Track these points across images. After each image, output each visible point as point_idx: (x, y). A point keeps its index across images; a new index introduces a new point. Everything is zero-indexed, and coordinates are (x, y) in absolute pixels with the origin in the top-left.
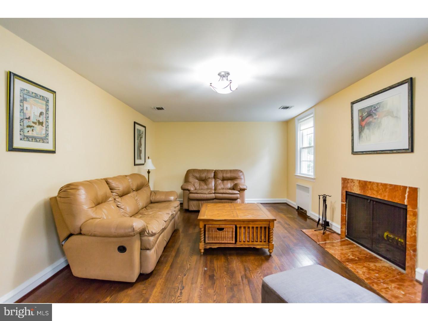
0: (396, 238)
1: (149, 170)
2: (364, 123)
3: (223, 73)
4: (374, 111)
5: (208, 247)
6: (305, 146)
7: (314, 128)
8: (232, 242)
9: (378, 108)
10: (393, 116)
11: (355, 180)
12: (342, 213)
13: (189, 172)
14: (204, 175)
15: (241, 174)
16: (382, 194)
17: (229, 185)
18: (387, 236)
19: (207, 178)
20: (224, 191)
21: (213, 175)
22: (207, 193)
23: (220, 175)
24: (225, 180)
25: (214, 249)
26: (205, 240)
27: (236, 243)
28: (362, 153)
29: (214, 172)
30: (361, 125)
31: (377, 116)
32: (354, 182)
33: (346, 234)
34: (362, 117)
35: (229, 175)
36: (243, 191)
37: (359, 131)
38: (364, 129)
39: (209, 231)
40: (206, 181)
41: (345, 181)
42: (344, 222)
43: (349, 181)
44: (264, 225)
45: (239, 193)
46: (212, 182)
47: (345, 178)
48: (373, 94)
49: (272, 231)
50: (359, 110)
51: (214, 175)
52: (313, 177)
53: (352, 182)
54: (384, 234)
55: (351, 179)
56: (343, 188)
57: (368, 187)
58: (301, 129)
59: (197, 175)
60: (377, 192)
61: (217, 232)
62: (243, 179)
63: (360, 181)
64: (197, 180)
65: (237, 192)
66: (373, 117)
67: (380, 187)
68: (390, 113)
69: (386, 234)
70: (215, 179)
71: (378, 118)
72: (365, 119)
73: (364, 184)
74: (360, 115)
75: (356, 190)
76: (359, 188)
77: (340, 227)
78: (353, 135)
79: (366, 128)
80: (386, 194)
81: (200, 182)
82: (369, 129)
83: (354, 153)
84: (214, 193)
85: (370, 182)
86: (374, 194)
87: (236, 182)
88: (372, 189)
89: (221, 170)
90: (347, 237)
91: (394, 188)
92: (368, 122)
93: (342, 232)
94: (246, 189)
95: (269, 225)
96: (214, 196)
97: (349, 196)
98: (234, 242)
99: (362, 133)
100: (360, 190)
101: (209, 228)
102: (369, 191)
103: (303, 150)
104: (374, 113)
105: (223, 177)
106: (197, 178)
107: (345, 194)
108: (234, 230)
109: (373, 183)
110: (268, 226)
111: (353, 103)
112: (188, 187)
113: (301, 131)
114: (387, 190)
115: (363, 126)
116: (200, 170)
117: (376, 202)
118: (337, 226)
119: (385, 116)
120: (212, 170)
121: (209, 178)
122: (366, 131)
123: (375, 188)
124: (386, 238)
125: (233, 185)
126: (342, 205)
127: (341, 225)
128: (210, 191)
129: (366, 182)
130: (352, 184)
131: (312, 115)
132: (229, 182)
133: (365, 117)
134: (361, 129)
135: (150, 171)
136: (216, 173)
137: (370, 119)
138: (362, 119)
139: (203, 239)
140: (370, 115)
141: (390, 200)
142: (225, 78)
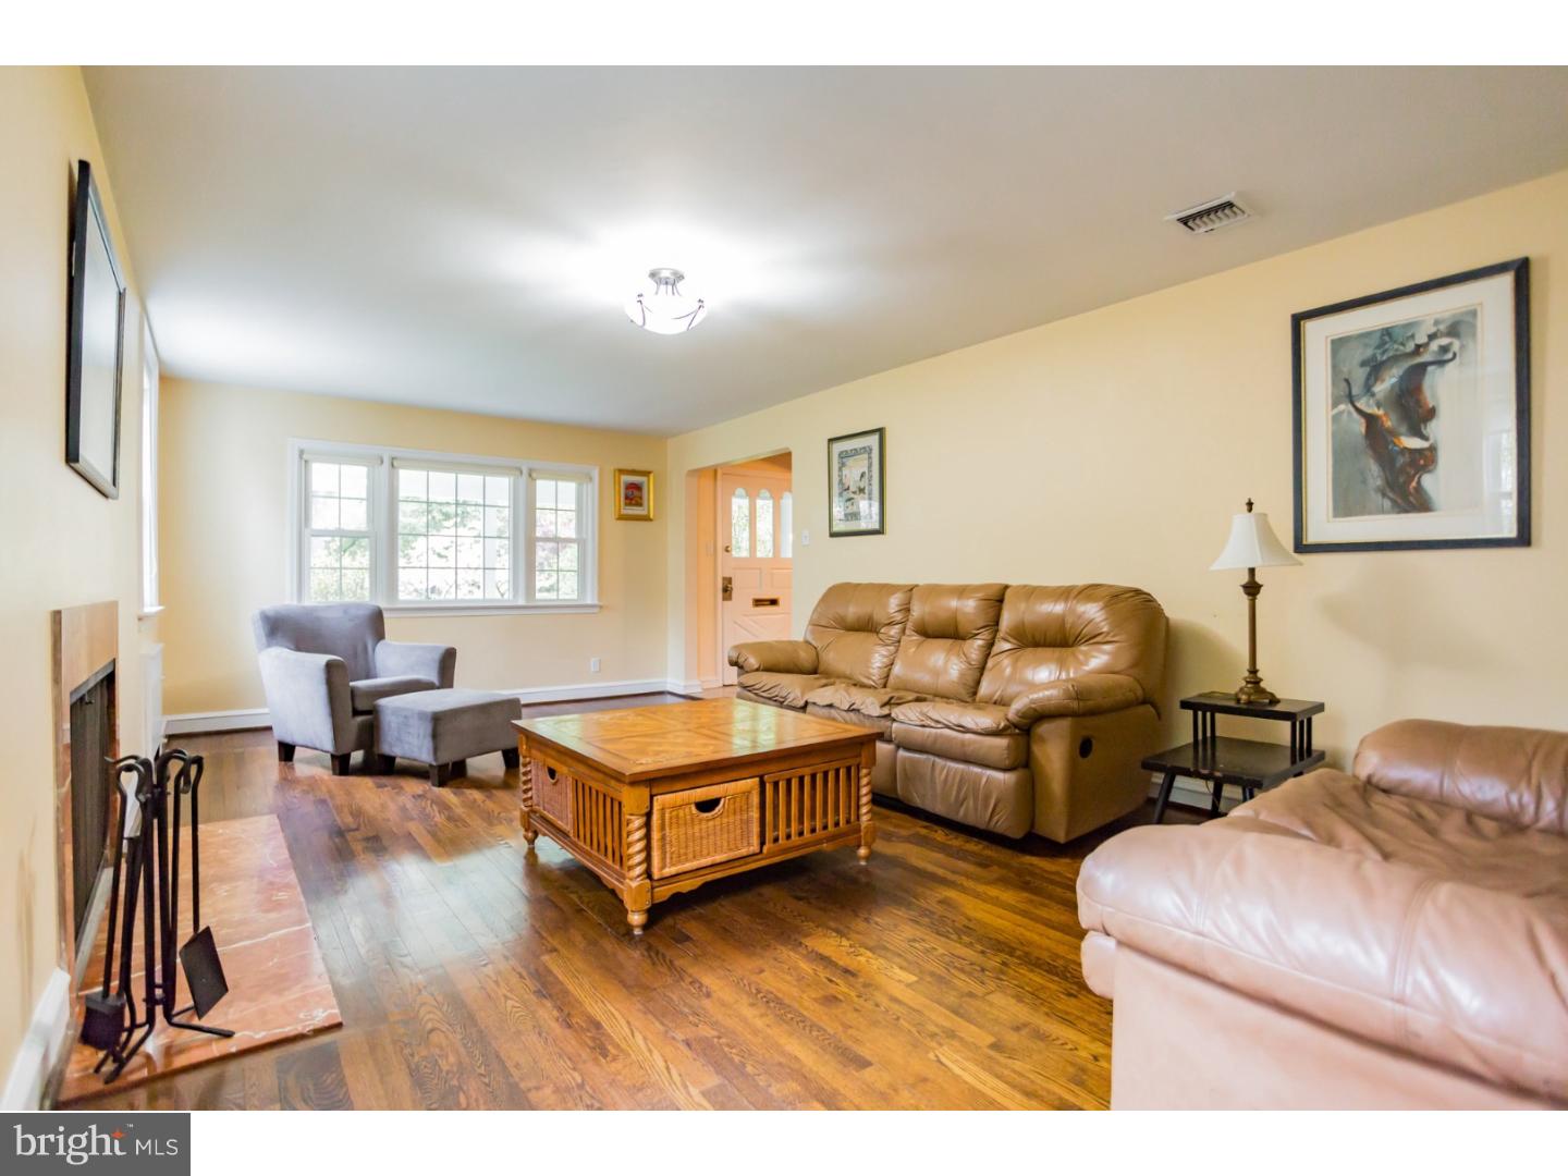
3: (665, 274)
142: (670, 287)
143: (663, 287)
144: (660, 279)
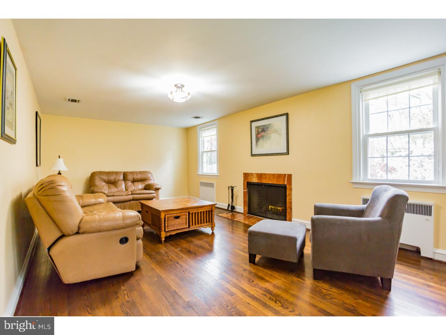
0: (276, 208)
1: (59, 171)
2: (259, 136)
3: (179, 85)
4: (266, 129)
5: (168, 234)
6: (205, 150)
7: (217, 136)
8: (186, 227)
9: (268, 127)
10: (278, 133)
11: (254, 173)
12: (244, 198)
13: (93, 175)
14: (112, 178)
15: (150, 175)
16: (272, 180)
17: (140, 186)
18: (271, 208)
19: (116, 181)
20: (139, 192)
21: (122, 177)
22: (124, 195)
23: (130, 177)
24: (135, 182)
25: (174, 235)
26: (165, 230)
27: (189, 227)
28: (259, 155)
29: (123, 173)
30: (258, 137)
31: (268, 132)
32: (253, 175)
33: (248, 212)
34: (258, 132)
35: (139, 177)
36: (158, 190)
37: (256, 141)
38: (259, 140)
39: (168, 221)
40: (117, 184)
41: (246, 175)
42: (246, 204)
43: (249, 175)
44: (208, 209)
45: (155, 192)
46: (122, 184)
47: (246, 173)
48: (266, 118)
49: (214, 213)
50: (256, 127)
51: (124, 177)
52: (216, 175)
53: (251, 175)
54: (269, 207)
55: (251, 173)
56: (244, 180)
57: (263, 177)
58: (203, 136)
59: (105, 178)
60: (269, 179)
61: (174, 220)
62: (153, 180)
63: (257, 174)
64: (106, 183)
65: (153, 192)
66: (265, 132)
67: (271, 176)
68: (276, 131)
69: (270, 207)
70: (124, 181)
71: (268, 134)
72: (260, 133)
73: (260, 176)
74: (257, 130)
75: (255, 180)
76: (257, 178)
77: (243, 208)
78: (251, 143)
79: (261, 139)
80: (275, 180)
81: (109, 184)
82: (263, 140)
83: (252, 155)
84: (132, 194)
85: (264, 174)
86: (267, 181)
87: (147, 183)
88: (266, 178)
89: (131, 172)
90: (248, 213)
91: (279, 176)
92: (262, 135)
93: (244, 211)
94: (161, 189)
95: (212, 208)
96: (132, 197)
97: (249, 185)
98: (188, 226)
99: (258, 142)
100: (257, 180)
101: (168, 218)
102: (264, 179)
103: (204, 153)
104: (266, 130)
105: (134, 179)
106: (105, 182)
107: (246, 184)
108: (188, 217)
109: (267, 174)
110: (211, 210)
111: (252, 122)
112: (101, 190)
113: (202, 138)
114: (275, 177)
115: (259, 137)
116: (107, 172)
117: (268, 186)
118: (240, 207)
119: (273, 133)
120: (121, 172)
121: (119, 180)
122: (261, 141)
123: (267, 176)
124: (270, 210)
125: (144, 186)
126: (244, 192)
127: (244, 206)
128: (127, 193)
129: (261, 174)
130: (252, 176)
131: (216, 126)
132: (140, 183)
133: (260, 132)
134: (257, 139)
135: (61, 172)
136: (125, 175)
137: (263, 134)
138: (258, 133)
139: (163, 229)
140: (263, 130)
141: (277, 183)
142: (180, 89)
143: (178, 89)
144: (178, 87)
